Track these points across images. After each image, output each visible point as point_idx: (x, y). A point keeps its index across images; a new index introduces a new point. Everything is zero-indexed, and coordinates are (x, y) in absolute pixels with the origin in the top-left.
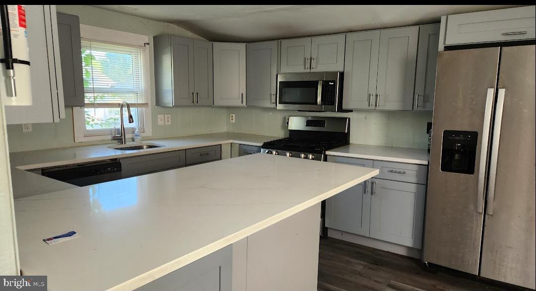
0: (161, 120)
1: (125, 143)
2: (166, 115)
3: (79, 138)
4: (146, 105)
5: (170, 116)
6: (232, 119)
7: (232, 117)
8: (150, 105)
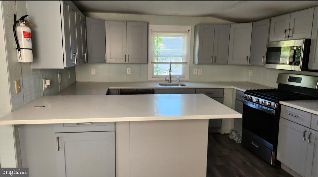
0: (195, 71)
1: (170, 82)
2: (199, 69)
3: (150, 78)
4: (186, 63)
5: (201, 69)
6: (250, 73)
7: (250, 72)
8: (189, 63)
